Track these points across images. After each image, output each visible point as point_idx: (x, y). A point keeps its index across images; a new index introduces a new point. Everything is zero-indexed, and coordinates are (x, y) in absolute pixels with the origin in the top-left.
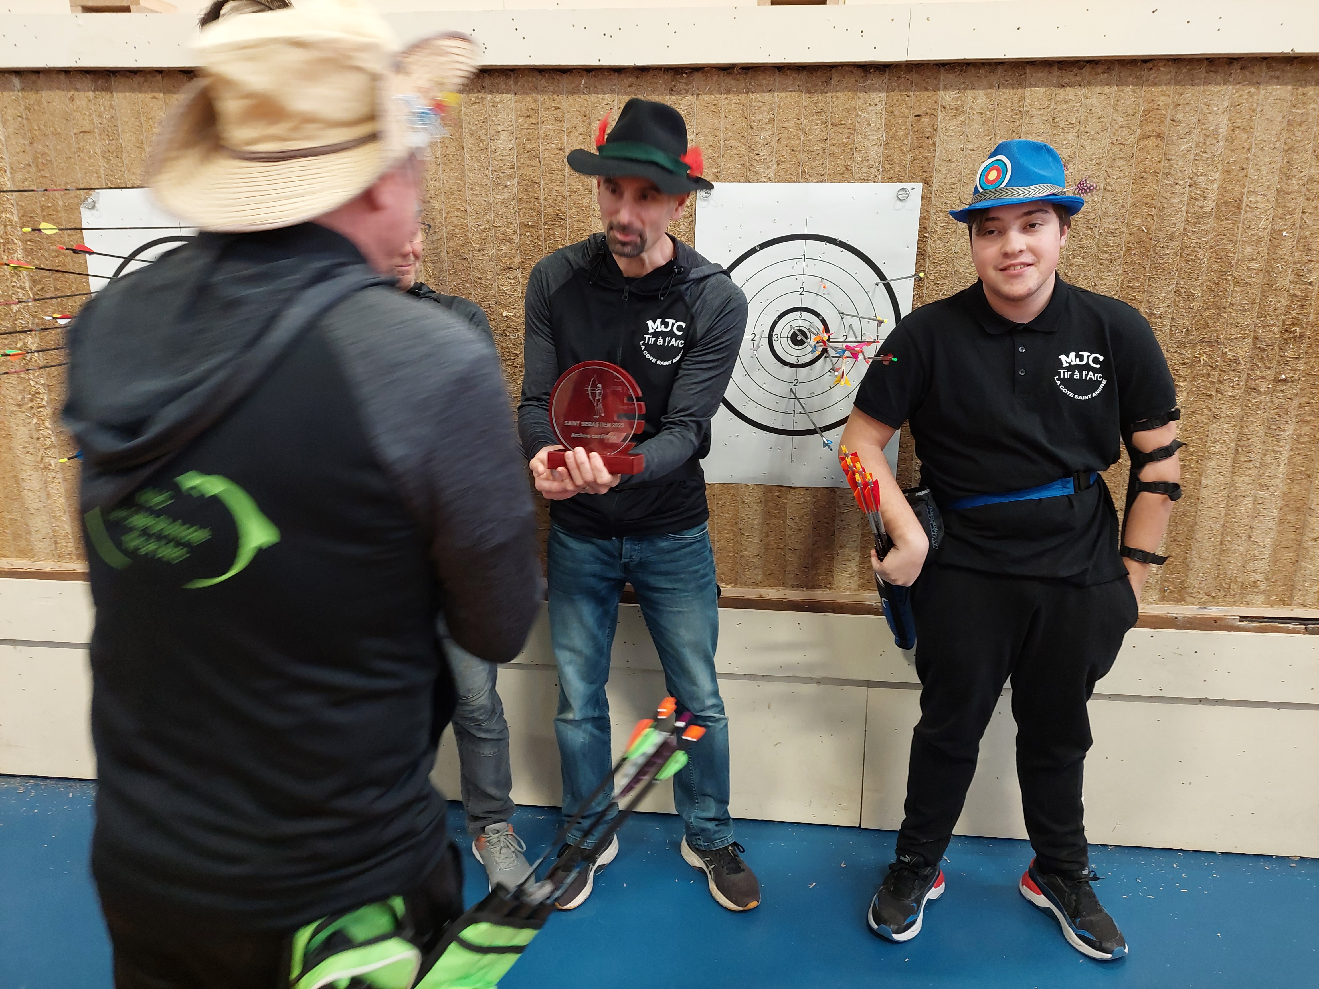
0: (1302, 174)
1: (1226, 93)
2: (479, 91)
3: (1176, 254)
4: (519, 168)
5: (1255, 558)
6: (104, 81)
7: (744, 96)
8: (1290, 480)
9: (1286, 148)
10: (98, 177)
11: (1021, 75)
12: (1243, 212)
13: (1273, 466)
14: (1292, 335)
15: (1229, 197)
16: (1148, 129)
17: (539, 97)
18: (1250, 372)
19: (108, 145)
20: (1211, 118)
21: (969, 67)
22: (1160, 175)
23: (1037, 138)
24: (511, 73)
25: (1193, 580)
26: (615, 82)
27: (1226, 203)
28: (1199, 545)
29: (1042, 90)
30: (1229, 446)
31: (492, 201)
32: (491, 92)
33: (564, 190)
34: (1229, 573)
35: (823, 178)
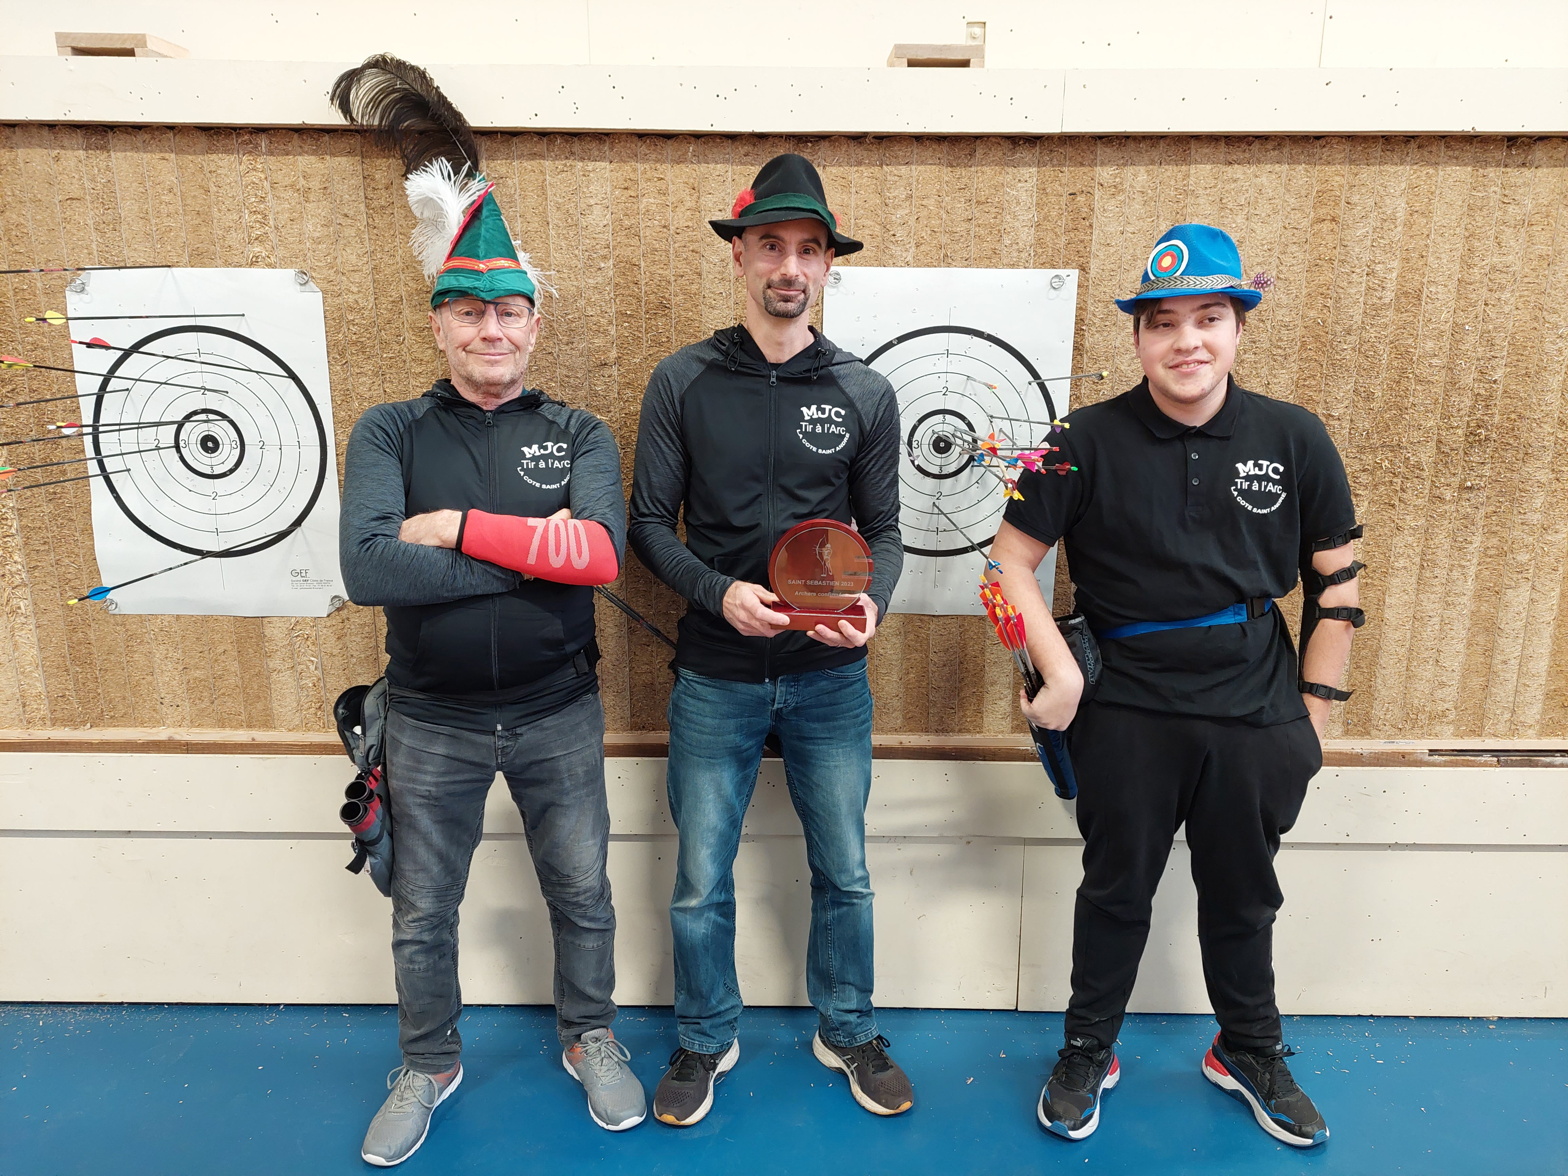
0: (1484, 263)
1: (1403, 174)
2: (567, 158)
3: (1353, 349)
4: (614, 248)
5: (1442, 685)
6: (99, 137)
7: (877, 169)
8: (1478, 597)
9: (1467, 234)
10: (89, 254)
11: (1185, 151)
12: (1423, 304)
13: (1460, 583)
14: (1477, 438)
15: (1409, 287)
16: (1322, 212)
17: (639, 165)
18: (1434, 479)
19: (103, 215)
20: (1388, 201)
21: (1129, 141)
22: (1335, 263)
23: (1204, 220)
24: (606, 138)
25: (1378, 712)
26: (729, 150)
27: (1406, 294)
28: (1383, 672)
29: (1209, 167)
30: (1414, 561)
31: (583, 286)
32: (582, 159)
33: (669, 274)
34: (1416, 701)
35: (968, 262)
